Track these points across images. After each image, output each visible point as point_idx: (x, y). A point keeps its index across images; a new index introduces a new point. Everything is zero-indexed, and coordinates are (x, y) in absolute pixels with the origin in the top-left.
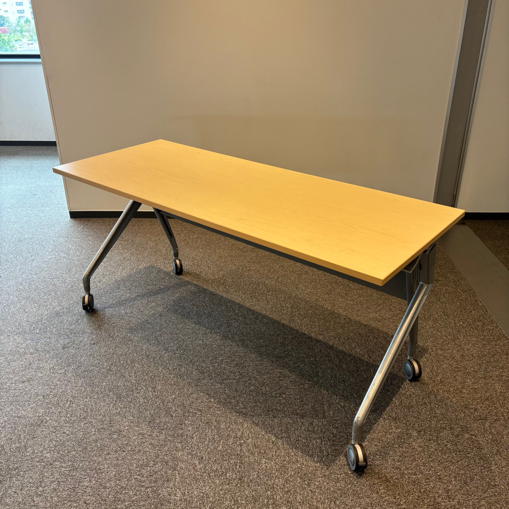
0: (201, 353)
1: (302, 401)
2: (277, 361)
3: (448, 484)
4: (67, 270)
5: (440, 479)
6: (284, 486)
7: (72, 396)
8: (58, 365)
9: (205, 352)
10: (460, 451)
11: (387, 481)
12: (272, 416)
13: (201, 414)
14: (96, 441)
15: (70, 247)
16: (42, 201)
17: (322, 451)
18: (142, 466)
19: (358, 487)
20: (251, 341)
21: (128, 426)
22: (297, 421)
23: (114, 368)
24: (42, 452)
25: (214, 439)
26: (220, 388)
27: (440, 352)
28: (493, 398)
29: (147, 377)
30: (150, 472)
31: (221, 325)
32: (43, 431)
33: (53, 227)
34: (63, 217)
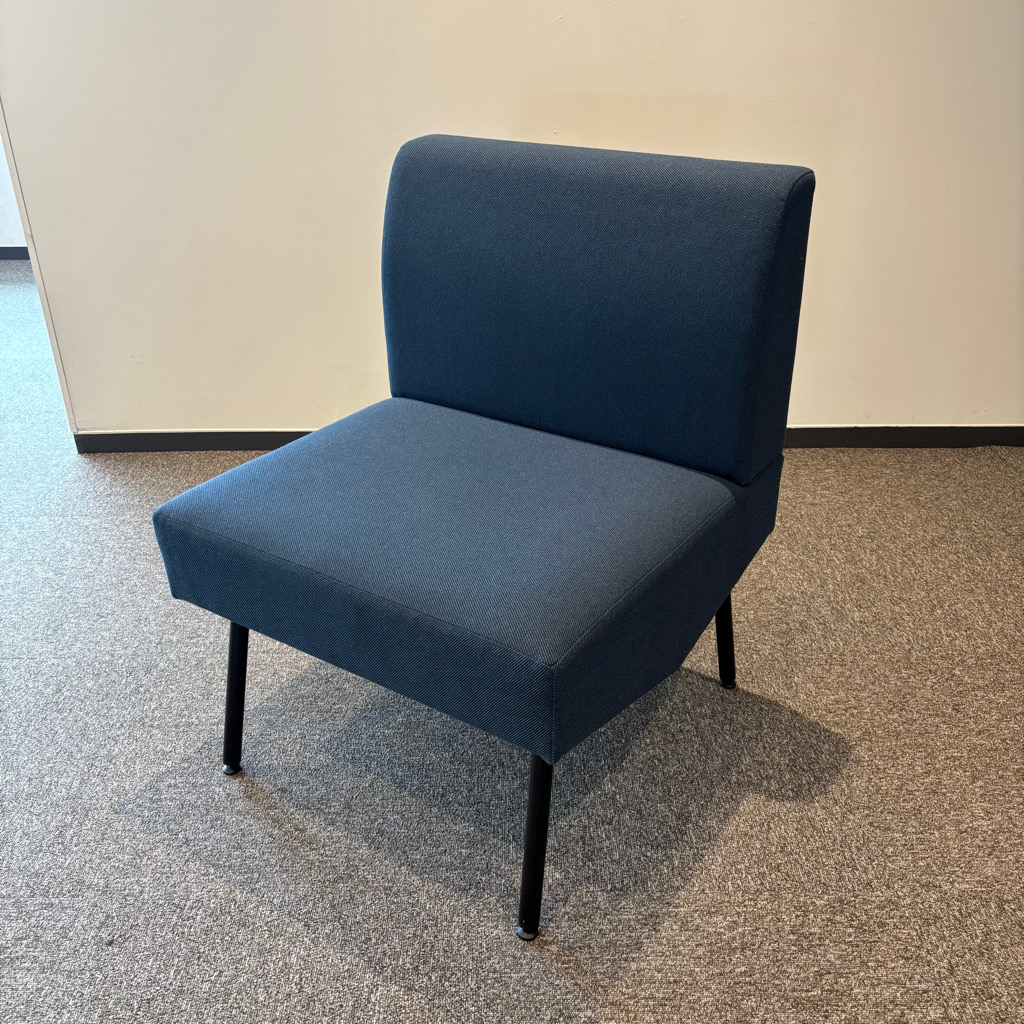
16: (5, 405)
33: (25, 481)
34: (58, 452)
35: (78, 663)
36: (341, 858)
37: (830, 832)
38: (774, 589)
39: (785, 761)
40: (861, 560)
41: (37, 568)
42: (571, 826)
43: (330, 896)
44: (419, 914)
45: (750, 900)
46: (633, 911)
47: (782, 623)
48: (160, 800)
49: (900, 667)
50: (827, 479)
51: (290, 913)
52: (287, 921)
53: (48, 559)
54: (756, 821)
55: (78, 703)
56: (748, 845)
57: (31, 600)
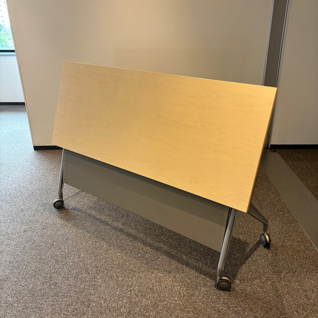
0: (109, 234)
1: (170, 263)
2: (156, 238)
3: (256, 313)
4: (30, 182)
5: (251, 310)
6: (156, 316)
7: (27, 262)
8: (20, 243)
9: (112, 233)
10: (264, 293)
11: (219, 312)
12: (151, 272)
13: (107, 272)
14: (41, 290)
15: (33, 168)
16: (17, 140)
17: (180, 294)
18: (68, 306)
19: (201, 316)
20: (141, 226)
21: (61, 280)
22: (166, 275)
23: (55, 244)
24: (6, 297)
25: (114, 287)
26: (120, 255)
27: (256, 231)
28: (287, 259)
29: (75, 249)
30: (73, 309)
31: (123, 216)
32: (8, 284)
33: (23, 156)
34: (30, 150)
35: (36, 189)
53: (29, 171)
55: (36, 195)
57: (26, 178)
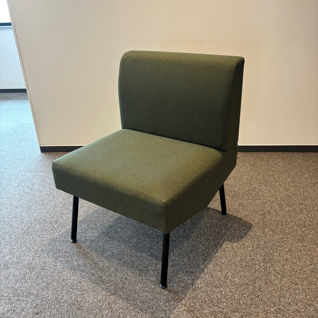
16: (20, 137)
33: (24, 161)
34: (35, 152)
35: (35, 220)
36: (113, 287)
37: (276, 284)
38: (260, 199)
39: (261, 258)
40: (289, 190)
41: (25, 189)
42: (189, 279)
43: (108, 300)
44: (136, 308)
45: (248, 308)
46: (208, 310)
47: (262, 211)
48: (57, 266)
49: (302, 227)
50: (279, 163)
51: (95, 305)
52: (94, 308)
53: (29, 186)
54: (251, 279)
55: (34, 233)
56: (248, 288)
57: (23, 199)
